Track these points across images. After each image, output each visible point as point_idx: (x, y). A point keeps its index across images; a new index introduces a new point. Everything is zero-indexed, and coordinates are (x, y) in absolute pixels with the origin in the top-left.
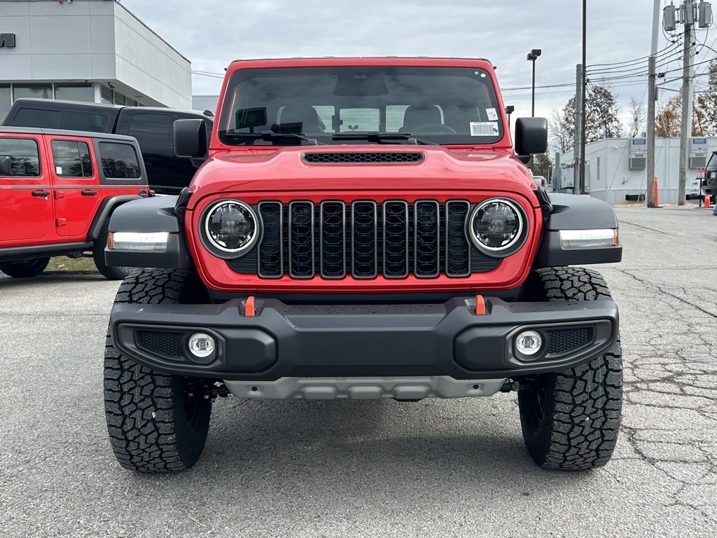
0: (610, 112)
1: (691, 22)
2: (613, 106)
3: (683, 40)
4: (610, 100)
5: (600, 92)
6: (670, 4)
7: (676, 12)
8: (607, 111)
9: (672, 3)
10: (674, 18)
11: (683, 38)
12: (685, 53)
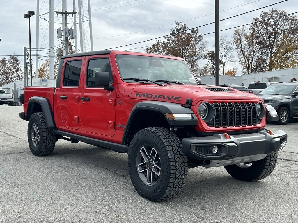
0: (18, 67)
1: (68, 36)
2: (19, 65)
3: (65, 43)
4: (18, 62)
5: (13, 58)
6: (59, 28)
7: (62, 31)
8: (17, 66)
9: (60, 28)
10: (61, 34)
11: (65, 42)
12: (66, 47)
